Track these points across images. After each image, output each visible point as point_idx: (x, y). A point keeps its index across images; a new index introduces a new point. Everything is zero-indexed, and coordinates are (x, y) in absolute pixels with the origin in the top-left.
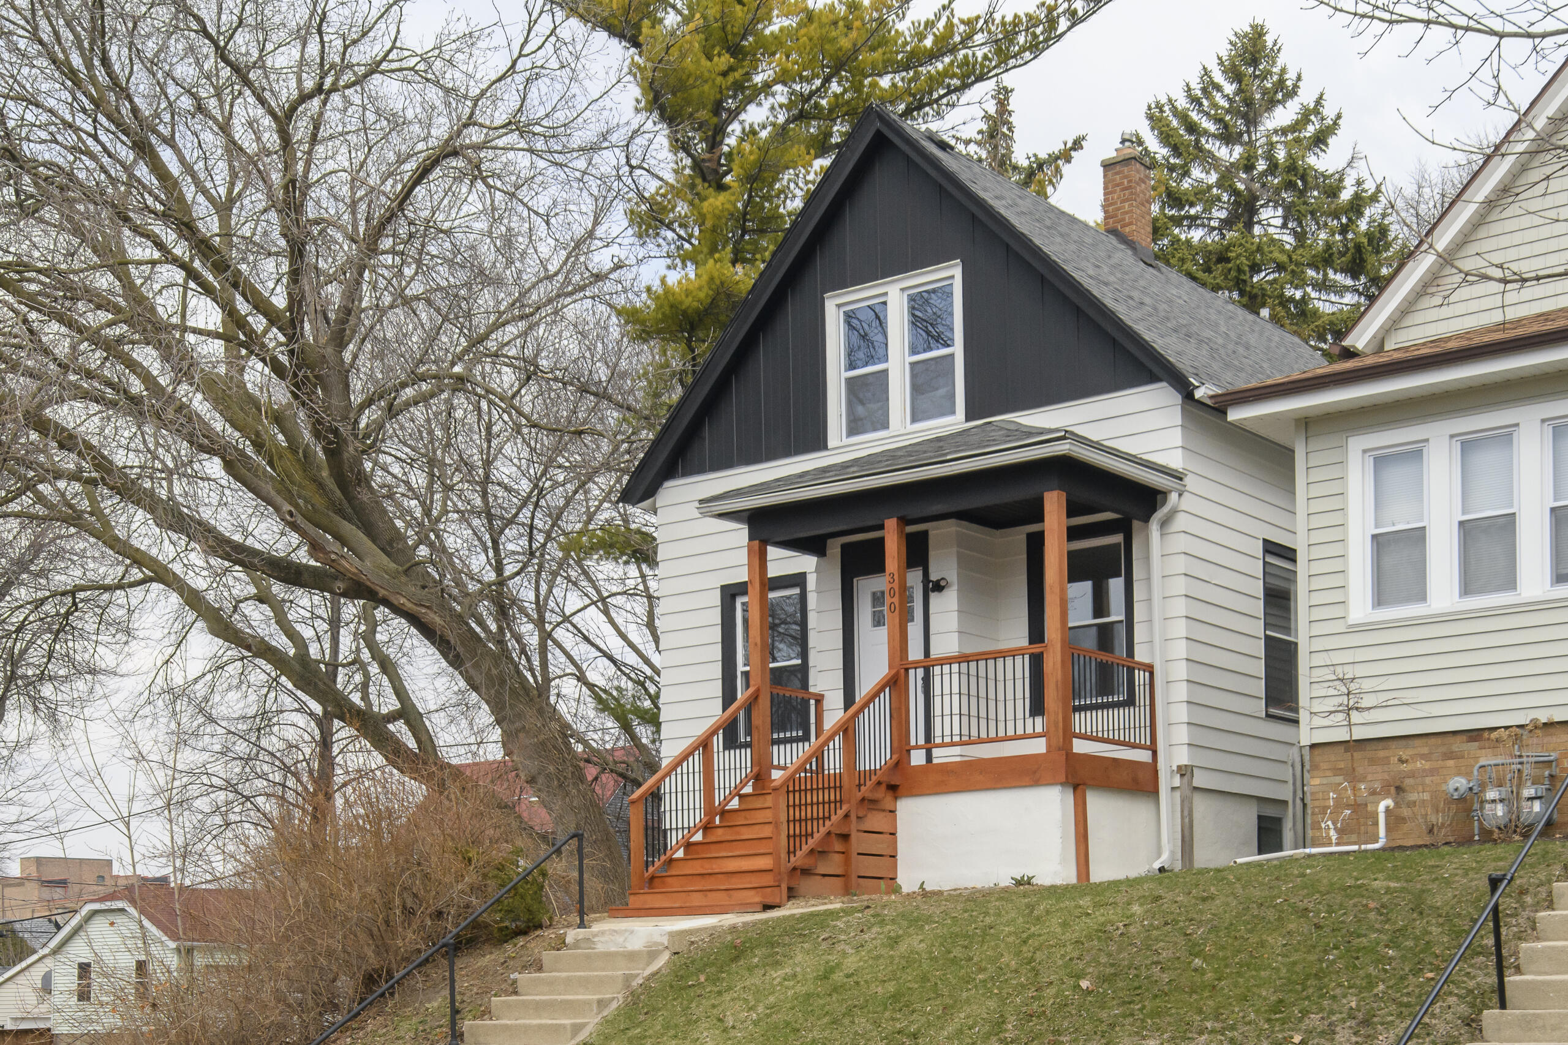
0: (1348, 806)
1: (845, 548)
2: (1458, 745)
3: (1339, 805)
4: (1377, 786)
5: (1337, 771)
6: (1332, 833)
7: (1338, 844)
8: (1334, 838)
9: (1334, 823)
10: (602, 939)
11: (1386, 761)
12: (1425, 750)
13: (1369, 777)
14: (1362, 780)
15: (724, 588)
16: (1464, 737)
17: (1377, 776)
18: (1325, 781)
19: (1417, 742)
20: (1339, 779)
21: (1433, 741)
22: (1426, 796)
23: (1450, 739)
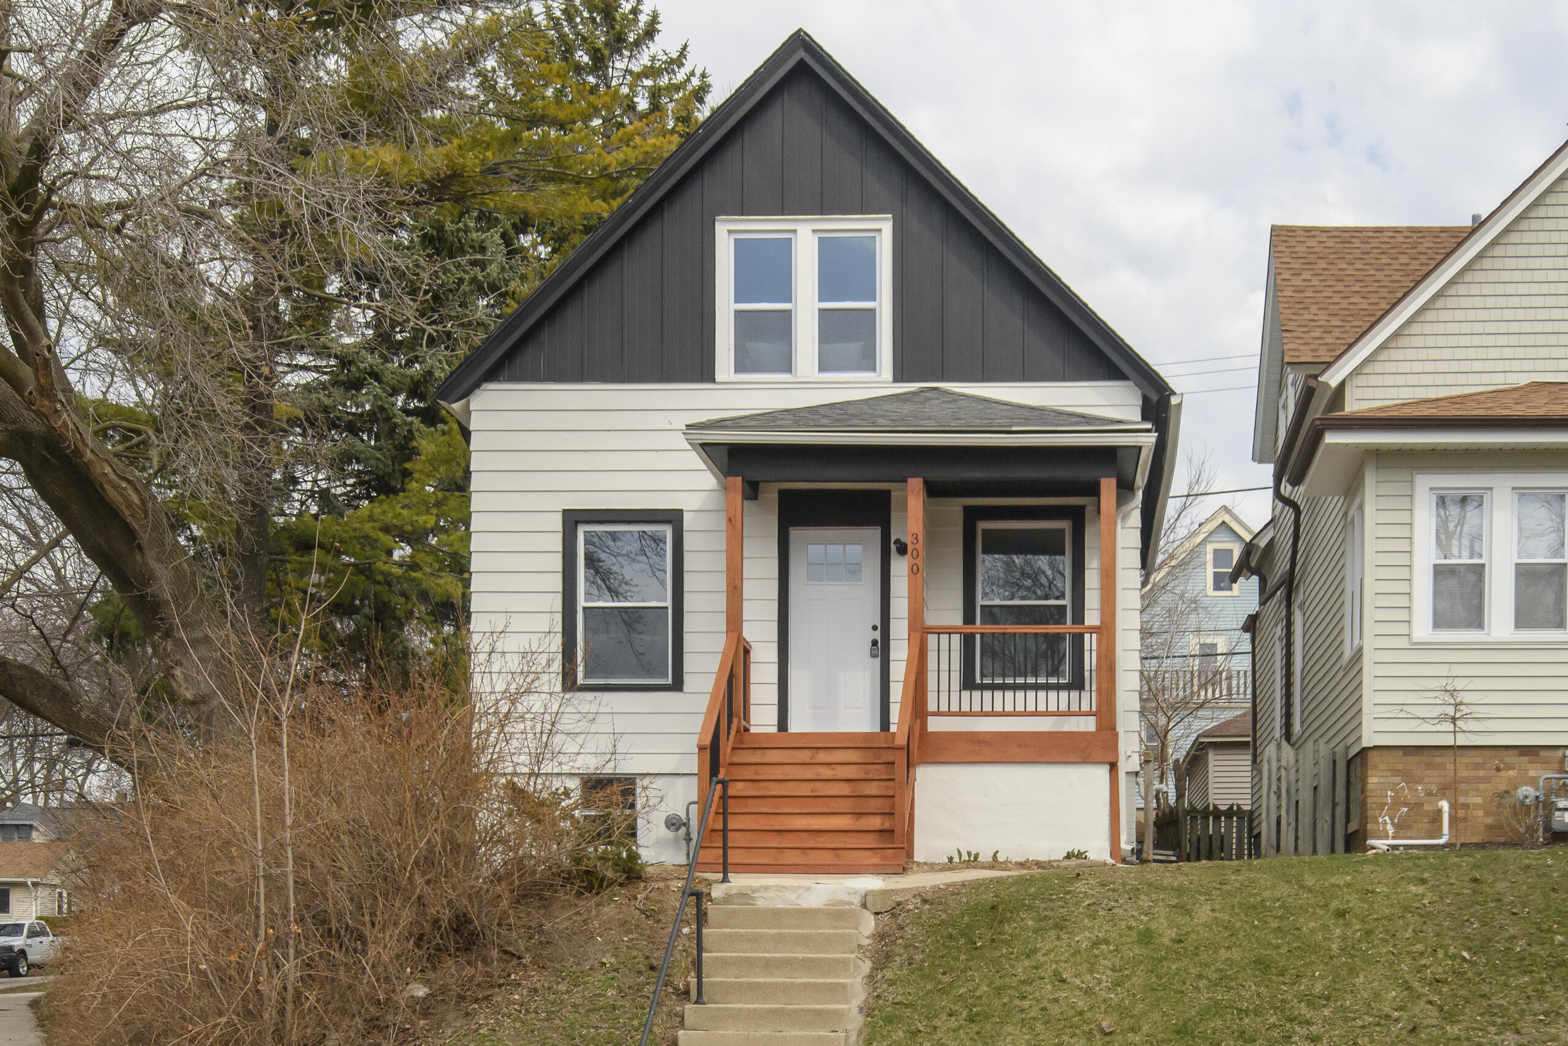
0: (1405, 804)
1: (782, 494)
2: (1511, 758)
3: (1397, 803)
4: (1434, 788)
5: (1395, 772)
6: (1389, 827)
7: (1394, 838)
8: (1391, 833)
9: (1391, 819)
10: (765, 895)
11: (1442, 767)
12: (1480, 760)
13: (1426, 780)
14: (1420, 781)
15: (566, 513)
16: (1516, 752)
17: (1433, 780)
18: (1383, 780)
19: (1472, 753)
20: (1397, 779)
21: (1487, 752)
22: (1479, 800)
23: (1504, 752)
